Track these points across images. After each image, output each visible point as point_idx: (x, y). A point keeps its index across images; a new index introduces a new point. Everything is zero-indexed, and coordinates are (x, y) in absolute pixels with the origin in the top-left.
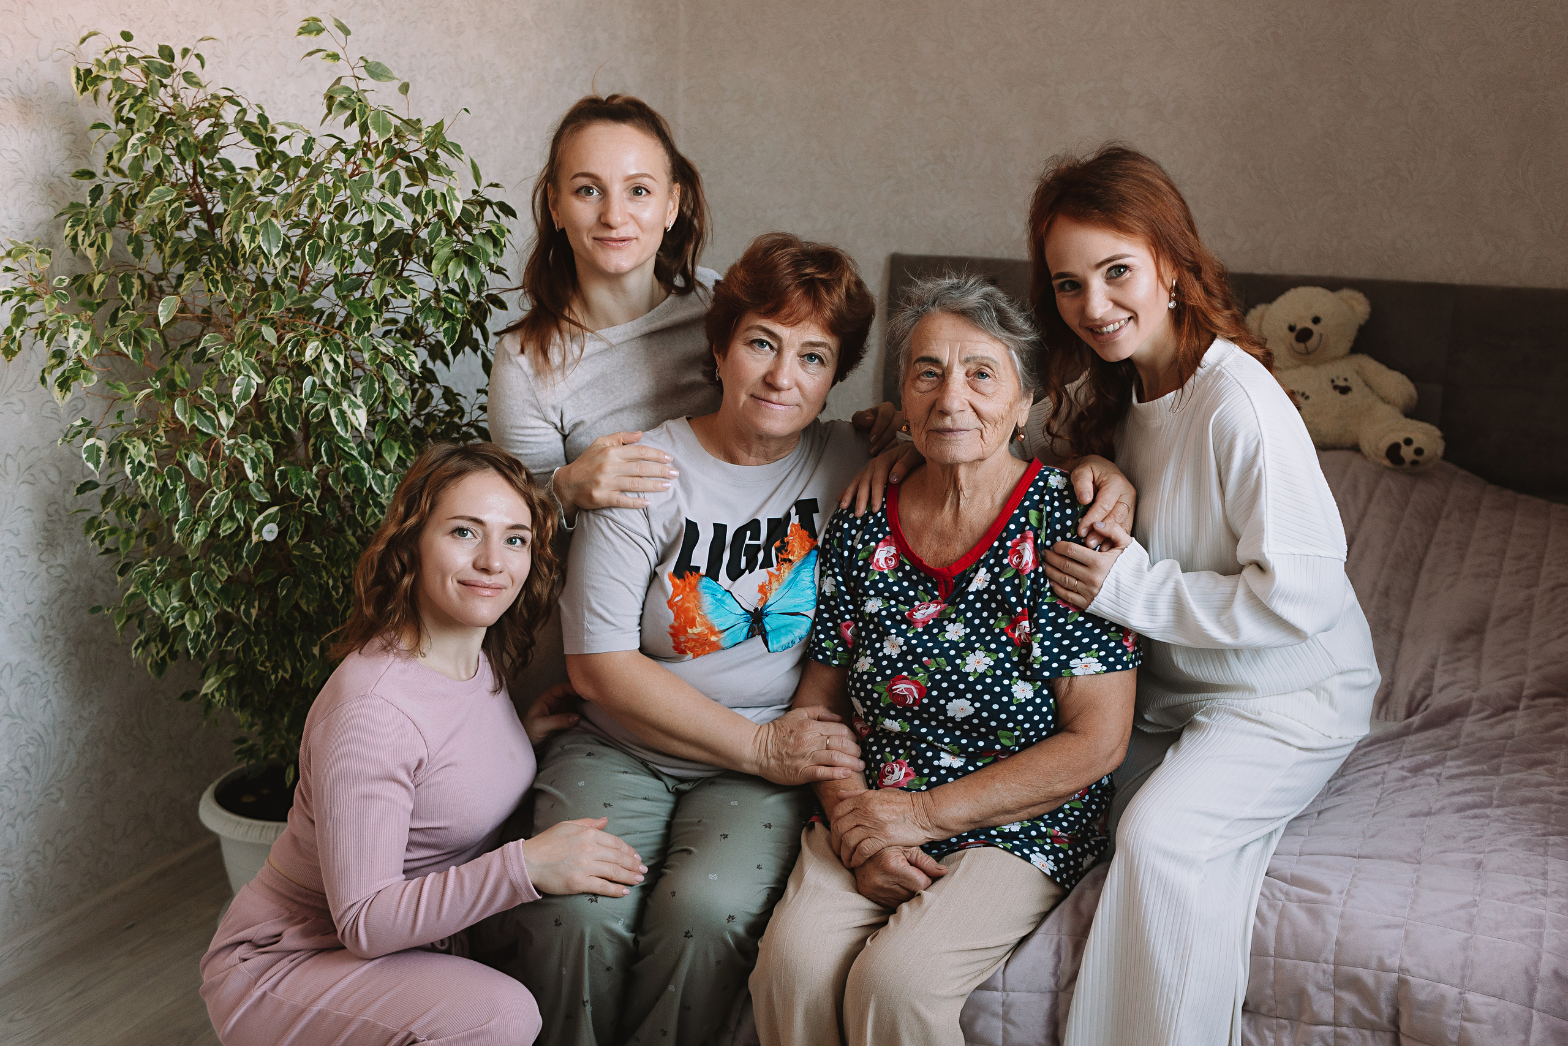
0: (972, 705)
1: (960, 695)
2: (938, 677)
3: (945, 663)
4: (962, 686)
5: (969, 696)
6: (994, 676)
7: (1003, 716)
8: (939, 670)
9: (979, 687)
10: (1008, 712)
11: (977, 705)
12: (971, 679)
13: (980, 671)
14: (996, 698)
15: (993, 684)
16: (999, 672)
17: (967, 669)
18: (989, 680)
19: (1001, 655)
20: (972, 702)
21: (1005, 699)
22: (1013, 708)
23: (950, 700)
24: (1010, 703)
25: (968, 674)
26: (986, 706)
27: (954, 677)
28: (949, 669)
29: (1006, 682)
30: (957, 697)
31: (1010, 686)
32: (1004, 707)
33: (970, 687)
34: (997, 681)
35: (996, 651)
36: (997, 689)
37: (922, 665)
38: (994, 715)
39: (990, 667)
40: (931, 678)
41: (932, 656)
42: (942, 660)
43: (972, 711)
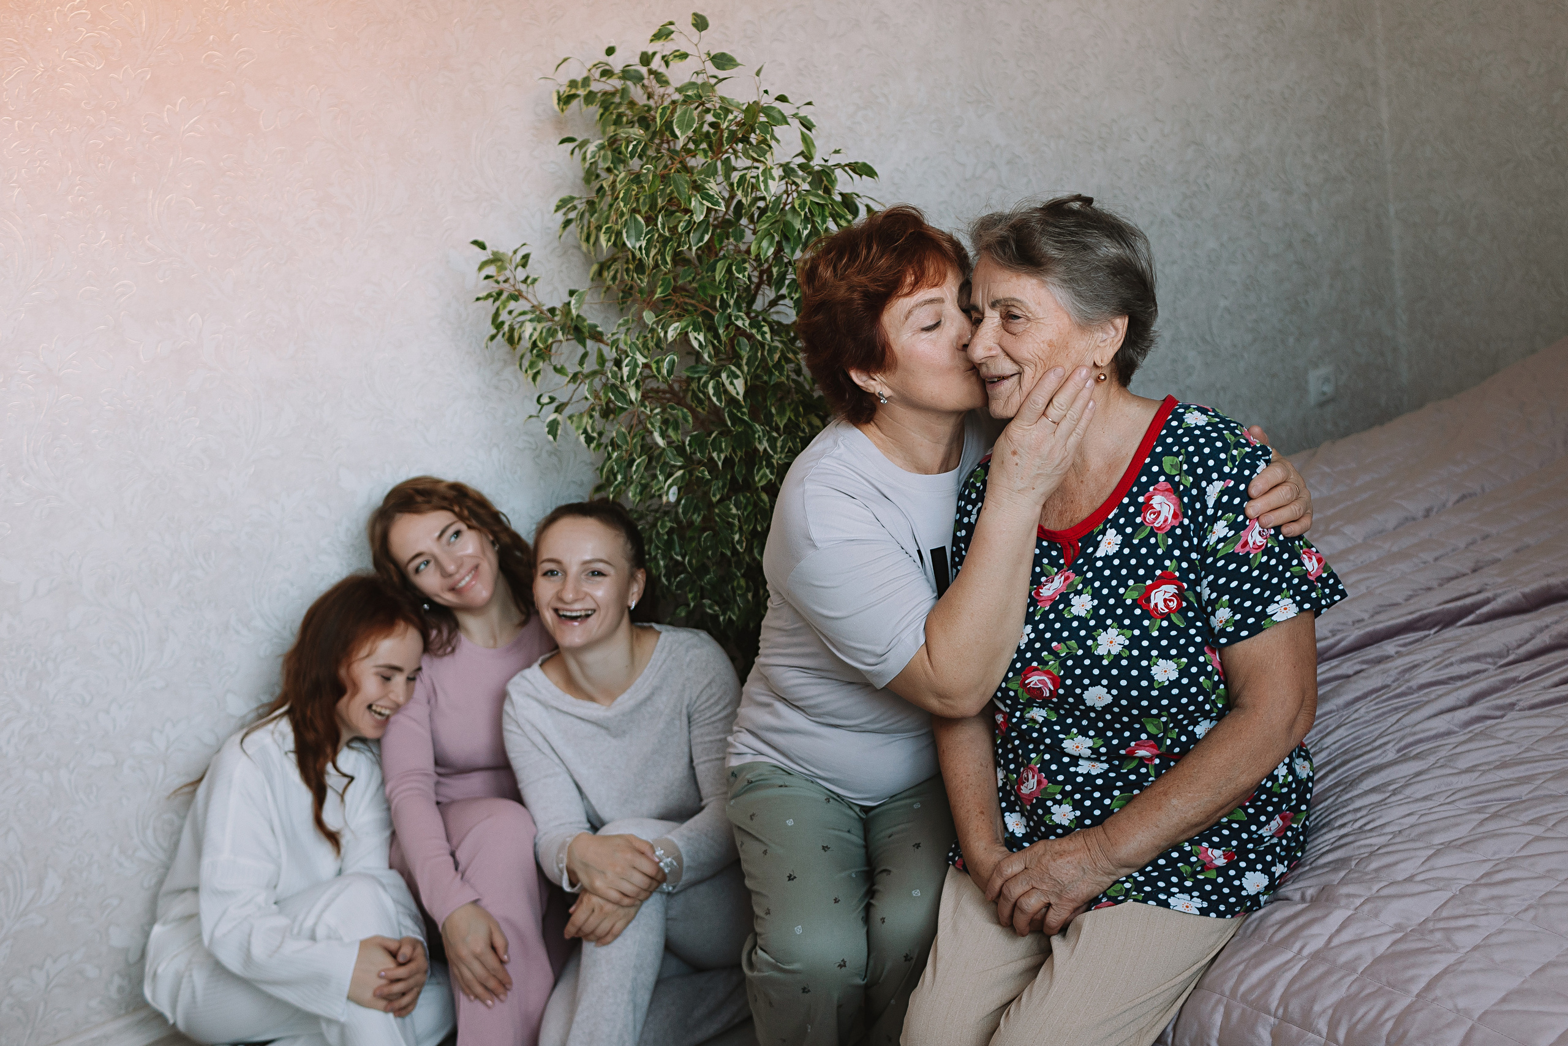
0: (1109, 692)
1: (1095, 682)
2: (1070, 663)
3: (1076, 646)
4: (1096, 672)
5: (1105, 682)
6: (1130, 658)
7: (1145, 703)
8: (1070, 656)
9: (1114, 672)
10: (1150, 698)
11: (1114, 692)
12: (1105, 662)
13: (1114, 652)
14: (1134, 683)
15: (1129, 667)
16: (1135, 653)
17: (1100, 651)
18: (1124, 662)
19: (1137, 632)
20: (1109, 688)
21: (1144, 683)
22: (1155, 693)
23: (1085, 688)
24: (1151, 687)
25: (1102, 657)
26: (1124, 693)
27: (1087, 662)
28: (1080, 652)
29: (1144, 663)
30: (1092, 685)
31: (1149, 667)
32: (1145, 693)
33: (1105, 672)
34: (1134, 662)
35: (1131, 627)
36: (1134, 673)
37: (1052, 652)
38: (1134, 703)
39: (1125, 647)
40: (1063, 665)
41: (1061, 640)
42: (1073, 643)
43: (1109, 699)
